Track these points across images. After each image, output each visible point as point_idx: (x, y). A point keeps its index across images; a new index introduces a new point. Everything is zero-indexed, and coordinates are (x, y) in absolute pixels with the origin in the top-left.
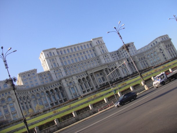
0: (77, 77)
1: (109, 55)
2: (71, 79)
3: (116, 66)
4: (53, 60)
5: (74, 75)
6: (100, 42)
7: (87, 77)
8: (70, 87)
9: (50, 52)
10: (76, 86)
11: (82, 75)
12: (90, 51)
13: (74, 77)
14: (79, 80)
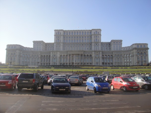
0: (60, 53)
1: (100, 44)
2: (56, 53)
3: (91, 54)
4: (58, 37)
5: (59, 52)
6: (97, 33)
7: (67, 55)
8: (53, 58)
9: (59, 32)
10: (57, 58)
11: (64, 53)
12: (88, 37)
13: (58, 53)
14: (61, 56)
